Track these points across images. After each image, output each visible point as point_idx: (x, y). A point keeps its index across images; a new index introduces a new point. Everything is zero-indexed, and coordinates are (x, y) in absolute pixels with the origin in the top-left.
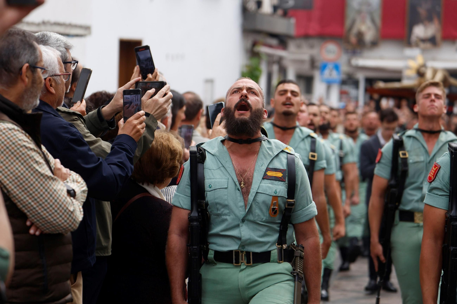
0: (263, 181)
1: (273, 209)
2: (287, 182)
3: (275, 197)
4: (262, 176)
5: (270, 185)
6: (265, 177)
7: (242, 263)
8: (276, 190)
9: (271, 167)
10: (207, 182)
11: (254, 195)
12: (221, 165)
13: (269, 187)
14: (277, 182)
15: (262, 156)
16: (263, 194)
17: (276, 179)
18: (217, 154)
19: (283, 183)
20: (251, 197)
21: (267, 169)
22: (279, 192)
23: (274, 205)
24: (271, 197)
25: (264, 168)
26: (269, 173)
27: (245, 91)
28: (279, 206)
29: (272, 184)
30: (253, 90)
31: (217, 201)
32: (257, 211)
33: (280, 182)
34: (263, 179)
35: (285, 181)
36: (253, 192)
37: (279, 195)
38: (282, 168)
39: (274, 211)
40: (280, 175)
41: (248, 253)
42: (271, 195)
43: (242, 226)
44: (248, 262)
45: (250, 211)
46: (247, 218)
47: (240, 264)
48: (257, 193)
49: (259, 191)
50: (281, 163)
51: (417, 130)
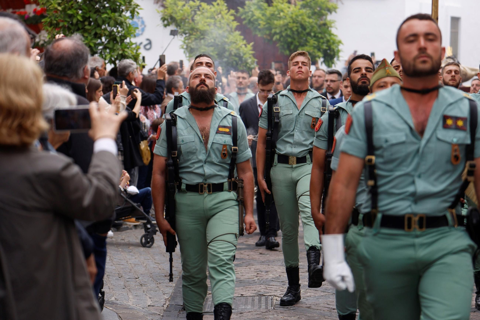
0: (216, 134)
1: (224, 154)
2: (232, 135)
3: (225, 146)
4: (216, 131)
5: (221, 137)
6: (218, 132)
7: (205, 192)
8: (225, 141)
9: (221, 124)
10: (180, 138)
11: (211, 144)
12: (189, 125)
13: (220, 139)
14: (226, 135)
15: (215, 118)
16: (216, 144)
17: (225, 133)
18: (186, 118)
19: (229, 136)
20: (209, 146)
21: (219, 127)
22: (227, 142)
23: (224, 150)
24: (222, 146)
25: (217, 126)
26: (220, 129)
27: (203, 77)
28: (228, 151)
29: (223, 136)
30: (208, 76)
31: (188, 150)
32: (213, 156)
33: (228, 135)
34: (217, 133)
35: (231, 135)
36: (210, 142)
37: (227, 144)
38: (229, 126)
39: (224, 155)
40: (227, 130)
41: (209, 185)
42: (221, 144)
43: (205, 166)
44: (209, 191)
45: (209, 156)
46: (207, 160)
47: (203, 193)
48: (213, 143)
49: (214, 142)
50: (228, 122)
51: (289, 90)
